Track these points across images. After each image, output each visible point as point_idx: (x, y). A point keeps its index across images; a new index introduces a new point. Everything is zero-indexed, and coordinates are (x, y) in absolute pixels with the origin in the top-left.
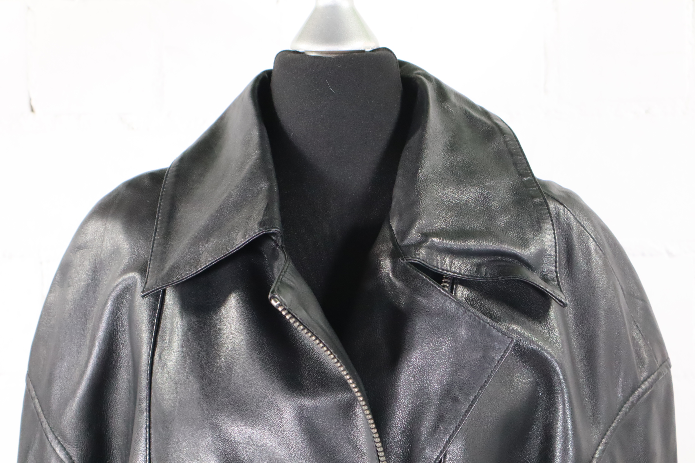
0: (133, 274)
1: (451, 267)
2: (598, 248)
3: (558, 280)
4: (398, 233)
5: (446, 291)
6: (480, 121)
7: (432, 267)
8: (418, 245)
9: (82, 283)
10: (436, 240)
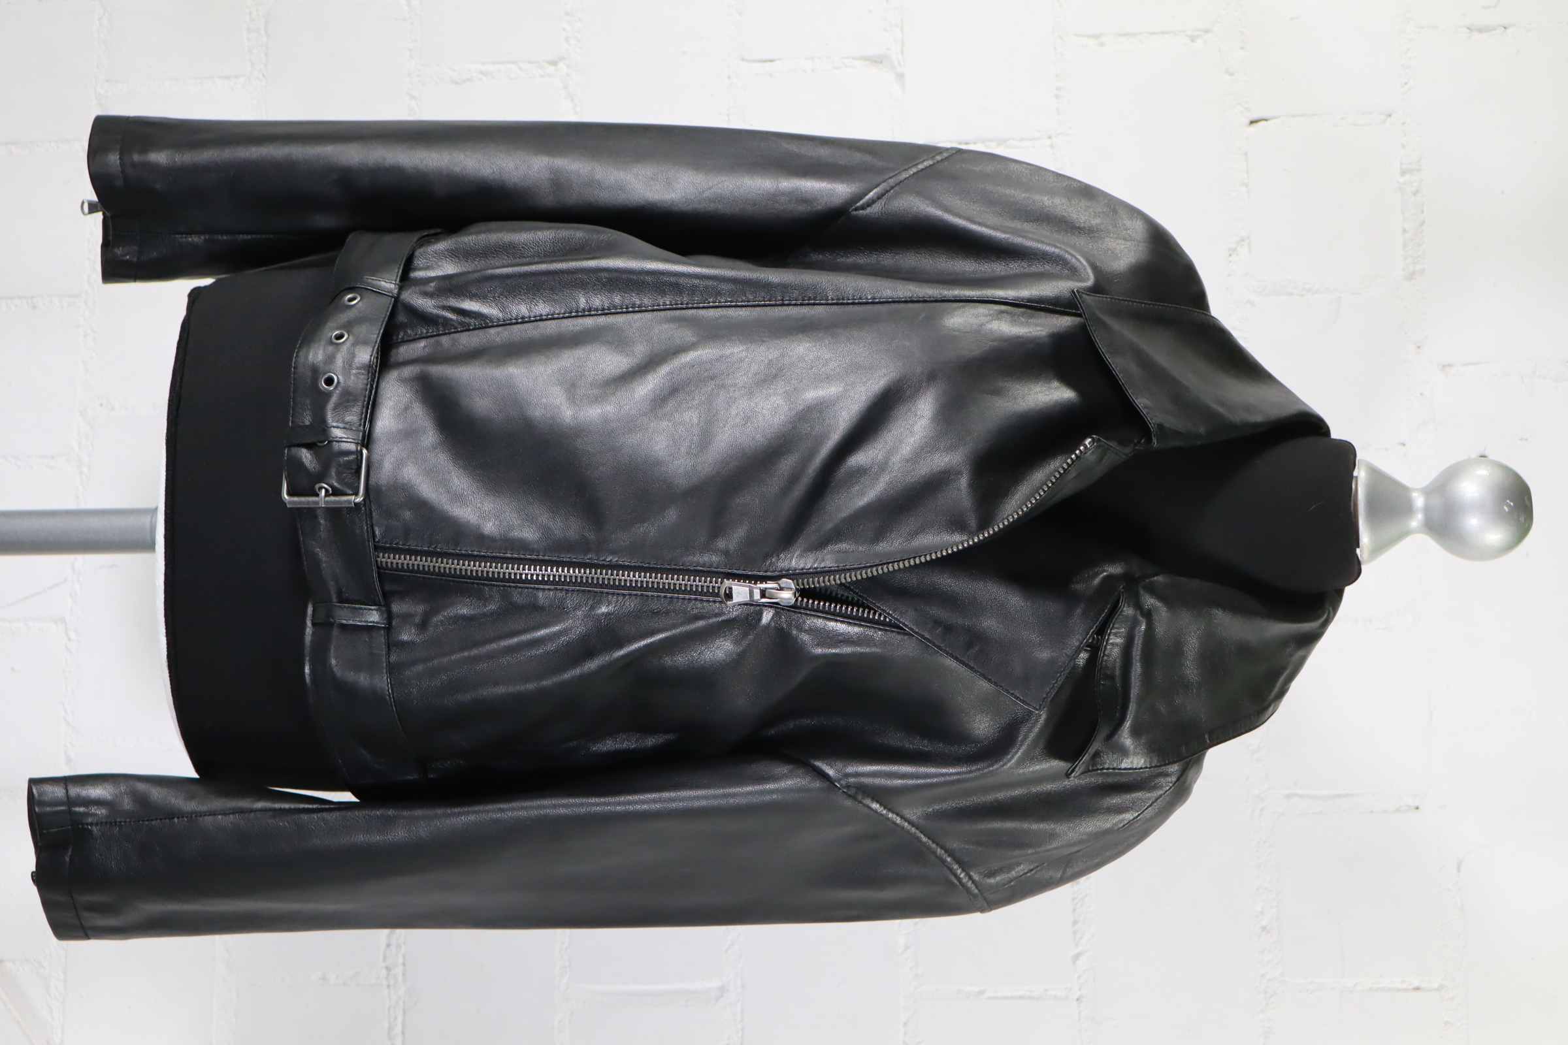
0: (1092, 277)
1: (1112, 644)
2: (1126, 822)
3: (1093, 770)
4: (1152, 582)
5: (1088, 640)
6: (1274, 686)
7: (1113, 621)
8: (1138, 606)
9: (1075, 216)
10: (1143, 627)
